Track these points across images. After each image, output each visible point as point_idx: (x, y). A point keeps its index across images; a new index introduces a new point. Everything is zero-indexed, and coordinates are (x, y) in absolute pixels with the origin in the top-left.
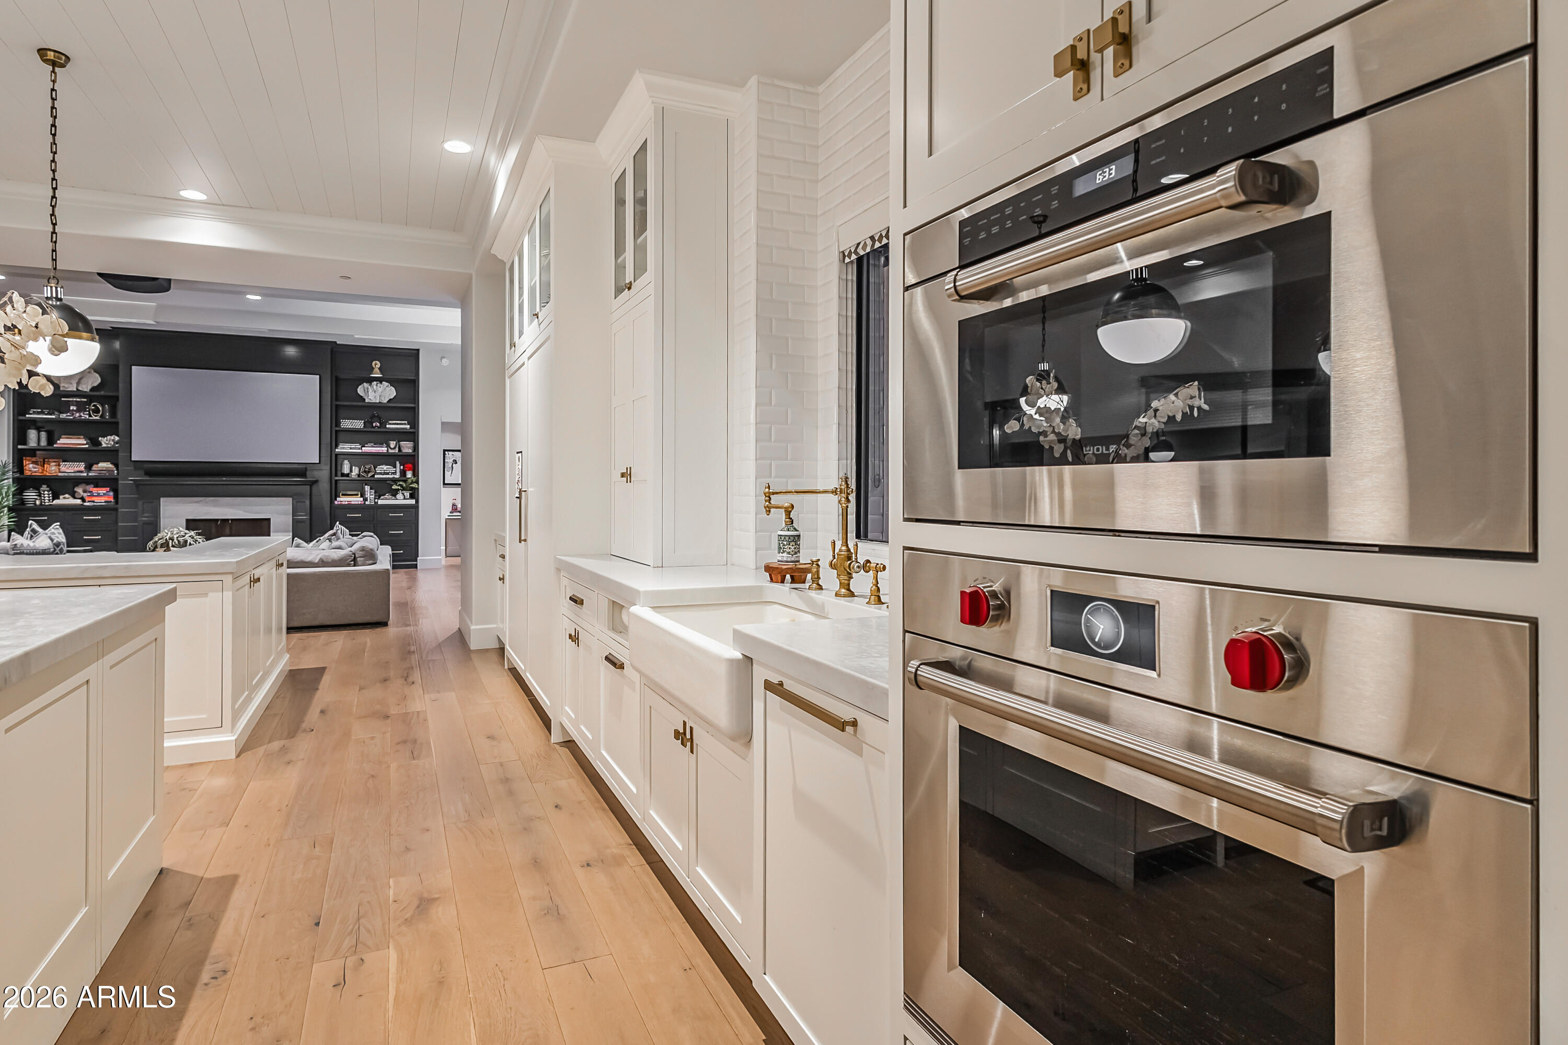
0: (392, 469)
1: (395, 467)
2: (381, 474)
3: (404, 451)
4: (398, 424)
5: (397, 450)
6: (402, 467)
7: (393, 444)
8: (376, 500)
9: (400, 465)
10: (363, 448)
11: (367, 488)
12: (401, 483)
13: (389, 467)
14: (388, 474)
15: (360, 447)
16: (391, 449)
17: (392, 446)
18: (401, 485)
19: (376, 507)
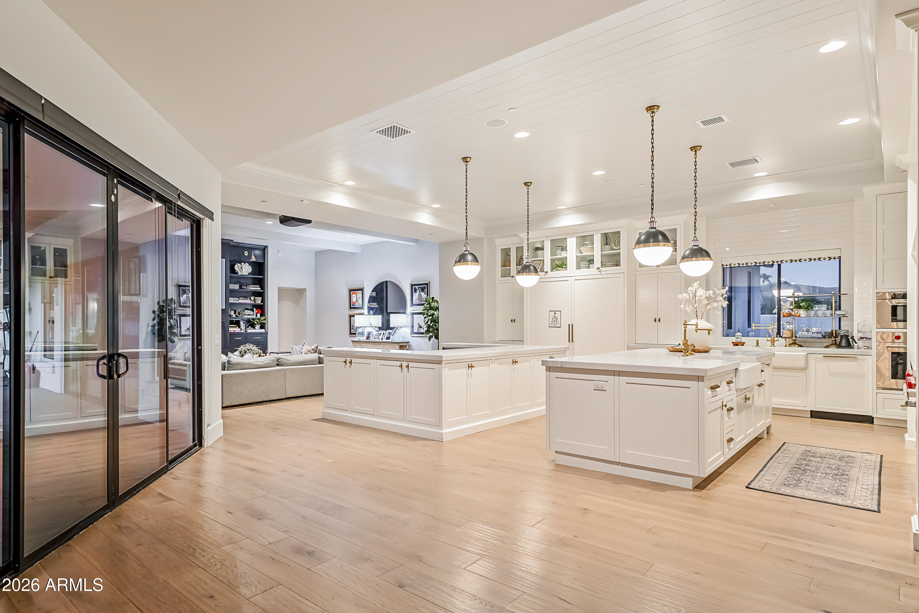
0: (251, 313)
1: (253, 311)
2: (247, 315)
3: (257, 302)
4: (255, 287)
5: (253, 302)
6: (257, 311)
7: (252, 298)
8: (246, 330)
9: (256, 310)
10: (239, 300)
11: (242, 323)
12: (257, 320)
13: (251, 311)
14: (250, 315)
15: (238, 299)
16: (252, 301)
17: (252, 299)
18: (256, 321)
19: (246, 334)
